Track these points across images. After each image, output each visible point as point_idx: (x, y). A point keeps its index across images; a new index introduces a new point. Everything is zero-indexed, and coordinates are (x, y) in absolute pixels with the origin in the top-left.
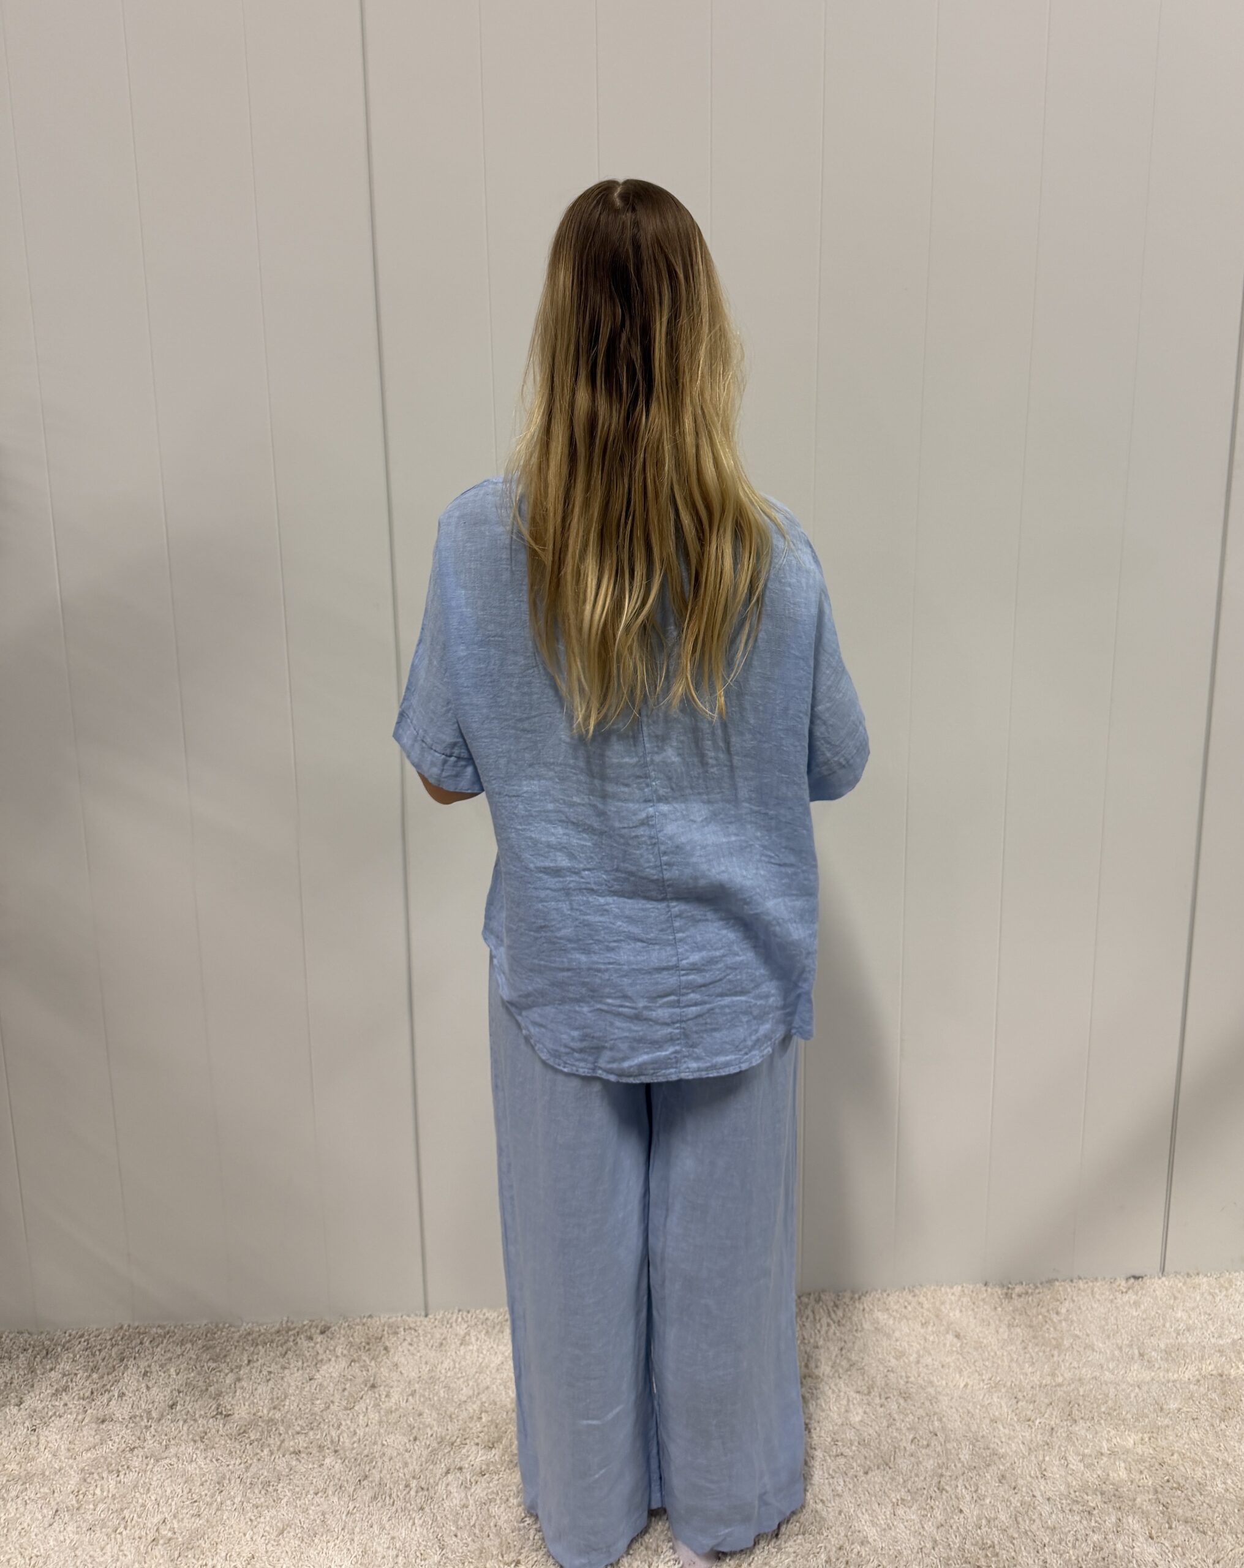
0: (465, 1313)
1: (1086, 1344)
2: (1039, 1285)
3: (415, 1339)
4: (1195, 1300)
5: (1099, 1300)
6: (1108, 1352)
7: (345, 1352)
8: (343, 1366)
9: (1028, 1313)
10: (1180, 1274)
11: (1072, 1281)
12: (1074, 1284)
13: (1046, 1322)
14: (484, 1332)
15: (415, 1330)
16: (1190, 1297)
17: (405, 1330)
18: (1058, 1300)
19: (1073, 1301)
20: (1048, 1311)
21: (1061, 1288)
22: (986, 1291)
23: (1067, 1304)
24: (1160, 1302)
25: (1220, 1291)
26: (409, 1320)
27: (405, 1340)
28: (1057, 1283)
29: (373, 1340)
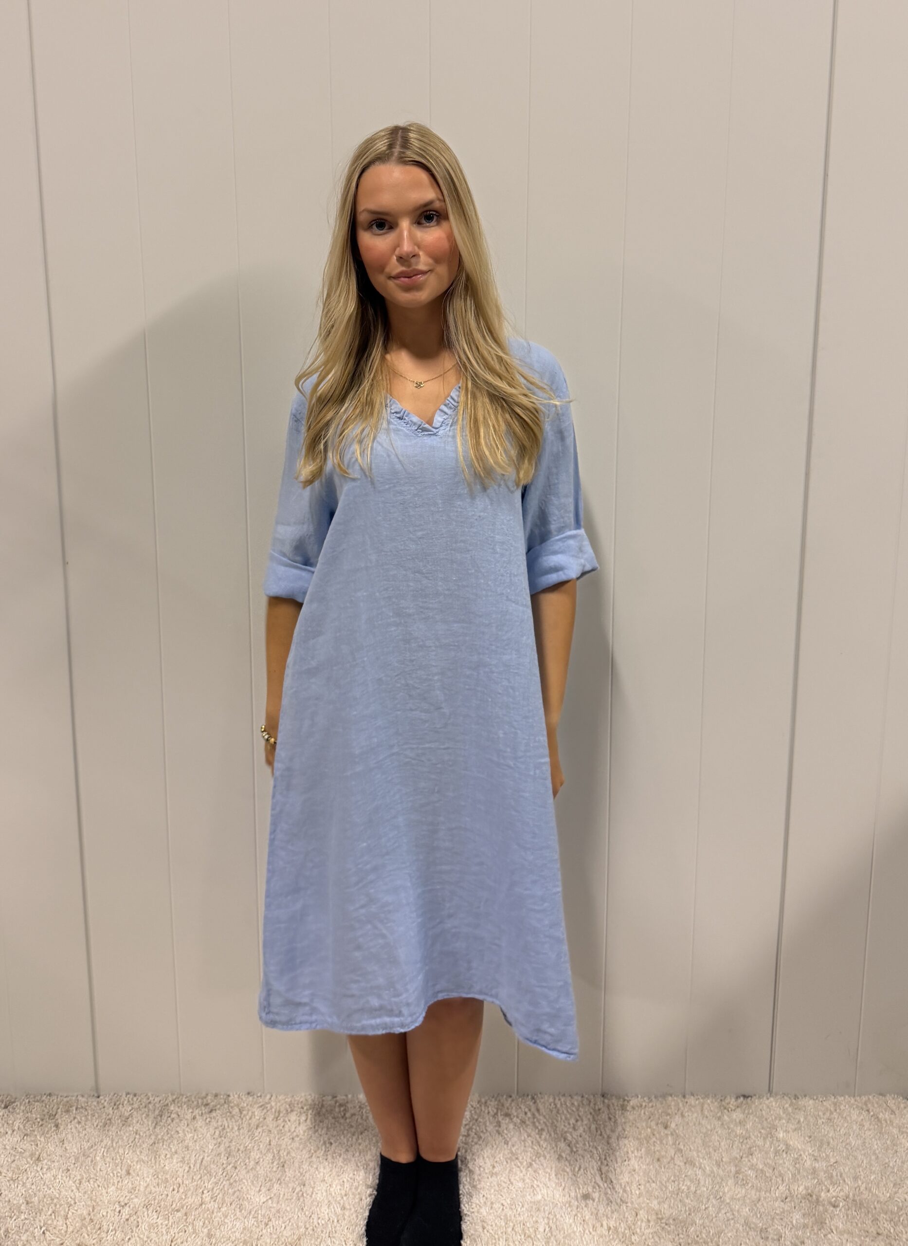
0: (131, 1096)
1: (687, 1159)
2: (654, 1099)
3: (83, 1118)
4: (799, 1122)
5: (707, 1117)
6: (708, 1168)
7: (21, 1126)
8: (15, 1139)
9: (638, 1125)
10: (787, 1096)
11: (684, 1097)
12: (686, 1100)
13: (654, 1135)
14: (144, 1115)
15: (86, 1110)
16: (794, 1118)
17: (76, 1109)
18: (669, 1114)
19: (683, 1116)
20: (657, 1124)
21: (673, 1103)
22: (604, 1102)
23: (677, 1117)
24: (765, 1122)
25: (824, 1114)
26: (84, 1099)
27: (75, 1118)
28: (670, 1098)
29: (47, 1117)
